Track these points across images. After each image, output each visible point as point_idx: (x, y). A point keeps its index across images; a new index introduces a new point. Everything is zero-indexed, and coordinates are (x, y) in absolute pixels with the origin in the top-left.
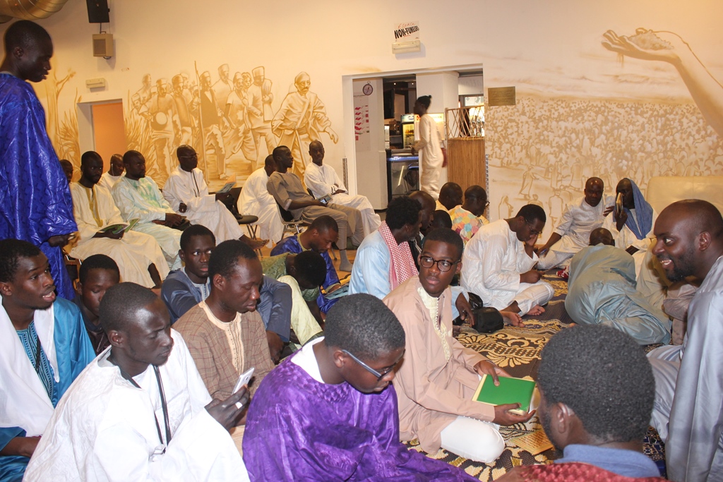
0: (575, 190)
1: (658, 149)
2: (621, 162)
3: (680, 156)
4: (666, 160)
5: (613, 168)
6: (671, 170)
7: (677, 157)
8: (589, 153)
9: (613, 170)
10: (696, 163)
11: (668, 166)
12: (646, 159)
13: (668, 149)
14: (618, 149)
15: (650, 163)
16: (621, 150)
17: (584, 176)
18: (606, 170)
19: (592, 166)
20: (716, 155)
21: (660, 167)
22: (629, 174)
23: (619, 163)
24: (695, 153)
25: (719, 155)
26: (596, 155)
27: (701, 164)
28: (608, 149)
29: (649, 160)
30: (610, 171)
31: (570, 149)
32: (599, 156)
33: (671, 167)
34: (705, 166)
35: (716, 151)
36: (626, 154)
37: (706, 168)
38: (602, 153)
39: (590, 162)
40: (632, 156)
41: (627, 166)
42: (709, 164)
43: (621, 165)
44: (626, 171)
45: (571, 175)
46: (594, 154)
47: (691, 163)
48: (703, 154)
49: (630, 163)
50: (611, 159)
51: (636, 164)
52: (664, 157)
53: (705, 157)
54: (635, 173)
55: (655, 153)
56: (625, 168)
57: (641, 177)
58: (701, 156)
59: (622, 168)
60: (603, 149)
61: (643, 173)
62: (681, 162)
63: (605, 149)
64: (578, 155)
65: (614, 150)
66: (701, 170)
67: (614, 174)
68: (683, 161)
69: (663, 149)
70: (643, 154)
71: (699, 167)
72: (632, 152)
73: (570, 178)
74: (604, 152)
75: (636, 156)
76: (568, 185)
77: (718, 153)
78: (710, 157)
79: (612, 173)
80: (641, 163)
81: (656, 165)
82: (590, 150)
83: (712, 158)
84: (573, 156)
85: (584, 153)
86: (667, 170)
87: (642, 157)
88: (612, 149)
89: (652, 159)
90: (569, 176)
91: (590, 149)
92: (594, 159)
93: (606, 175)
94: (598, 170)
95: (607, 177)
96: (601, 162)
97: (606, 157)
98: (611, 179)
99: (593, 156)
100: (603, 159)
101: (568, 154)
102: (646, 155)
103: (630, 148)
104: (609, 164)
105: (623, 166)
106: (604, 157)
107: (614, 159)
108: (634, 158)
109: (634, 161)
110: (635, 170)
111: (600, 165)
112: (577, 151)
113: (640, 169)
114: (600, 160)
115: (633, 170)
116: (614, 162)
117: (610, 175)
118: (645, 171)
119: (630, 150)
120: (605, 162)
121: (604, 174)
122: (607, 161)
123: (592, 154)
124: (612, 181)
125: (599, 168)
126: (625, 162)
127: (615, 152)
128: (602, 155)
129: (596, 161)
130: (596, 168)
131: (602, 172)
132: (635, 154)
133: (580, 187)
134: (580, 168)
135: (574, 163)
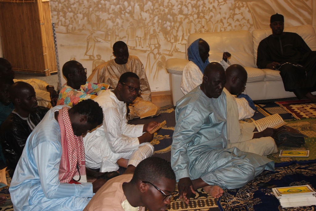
1: (193, 11)
2: (166, 23)
3: (210, 16)
4: (199, 20)
5: (160, 28)
6: (204, 27)
7: (207, 17)
8: (140, 17)
9: (160, 30)
10: (221, 21)
11: (201, 24)
12: (184, 20)
13: (200, 11)
14: (163, 13)
15: (188, 23)
16: (165, 13)
17: (137, 37)
18: (154, 30)
19: (143, 28)
21: (195, 25)
22: (172, 32)
24: (220, 13)
26: (146, 18)
27: (225, 21)
28: (155, 13)
29: (187, 20)
30: (157, 31)
31: (125, 14)
32: (148, 20)
33: (203, 25)
35: (234, 11)
36: (169, 16)
37: (228, 24)
38: (150, 17)
39: (141, 25)
40: (173, 18)
41: (170, 26)
42: (230, 20)
43: (165, 25)
44: (170, 30)
45: (127, 36)
46: (144, 18)
47: (218, 22)
48: (226, 13)
49: (173, 23)
50: (158, 21)
51: (178, 24)
52: (198, 18)
53: (227, 16)
54: (177, 31)
55: (191, 15)
56: (169, 28)
57: (182, 34)
58: (224, 15)
59: (166, 28)
60: (151, 14)
61: (183, 31)
62: (210, 21)
63: (152, 14)
64: (131, 20)
65: (160, 14)
66: (225, 26)
67: (161, 33)
68: (212, 20)
69: (197, 11)
70: (182, 16)
71: (223, 24)
72: (174, 15)
73: (126, 39)
74: (152, 16)
75: (177, 18)
77: (236, 13)
78: (230, 16)
79: (159, 32)
80: (181, 23)
81: (192, 24)
83: (232, 17)
84: (128, 20)
85: (136, 18)
86: (201, 28)
87: (181, 18)
88: (158, 13)
89: (189, 19)
90: (125, 37)
91: (140, 14)
92: (144, 22)
93: (154, 34)
94: (148, 31)
95: (155, 36)
96: (150, 24)
97: (154, 20)
98: (159, 38)
99: (143, 20)
100: (151, 22)
101: (123, 19)
102: (185, 17)
103: (171, 11)
104: (156, 25)
105: (167, 27)
106: (152, 20)
107: (160, 21)
108: (175, 20)
109: (175, 22)
110: (176, 29)
111: (149, 26)
112: (130, 16)
113: (180, 28)
114: (149, 22)
115: (175, 29)
116: (160, 24)
117: (158, 35)
118: (185, 29)
119: (171, 13)
120: (153, 24)
121: (153, 34)
122: (155, 23)
123: (142, 18)
124: (160, 39)
125: (149, 29)
126: (168, 23)
127: (160, 15)
128: (151, 18)
129: (146, 24)
130: (146, 29)
131: (152, 32)
132: (176, 16)
133: (135, 45)
134: (134, 30)
135: (129, 26)
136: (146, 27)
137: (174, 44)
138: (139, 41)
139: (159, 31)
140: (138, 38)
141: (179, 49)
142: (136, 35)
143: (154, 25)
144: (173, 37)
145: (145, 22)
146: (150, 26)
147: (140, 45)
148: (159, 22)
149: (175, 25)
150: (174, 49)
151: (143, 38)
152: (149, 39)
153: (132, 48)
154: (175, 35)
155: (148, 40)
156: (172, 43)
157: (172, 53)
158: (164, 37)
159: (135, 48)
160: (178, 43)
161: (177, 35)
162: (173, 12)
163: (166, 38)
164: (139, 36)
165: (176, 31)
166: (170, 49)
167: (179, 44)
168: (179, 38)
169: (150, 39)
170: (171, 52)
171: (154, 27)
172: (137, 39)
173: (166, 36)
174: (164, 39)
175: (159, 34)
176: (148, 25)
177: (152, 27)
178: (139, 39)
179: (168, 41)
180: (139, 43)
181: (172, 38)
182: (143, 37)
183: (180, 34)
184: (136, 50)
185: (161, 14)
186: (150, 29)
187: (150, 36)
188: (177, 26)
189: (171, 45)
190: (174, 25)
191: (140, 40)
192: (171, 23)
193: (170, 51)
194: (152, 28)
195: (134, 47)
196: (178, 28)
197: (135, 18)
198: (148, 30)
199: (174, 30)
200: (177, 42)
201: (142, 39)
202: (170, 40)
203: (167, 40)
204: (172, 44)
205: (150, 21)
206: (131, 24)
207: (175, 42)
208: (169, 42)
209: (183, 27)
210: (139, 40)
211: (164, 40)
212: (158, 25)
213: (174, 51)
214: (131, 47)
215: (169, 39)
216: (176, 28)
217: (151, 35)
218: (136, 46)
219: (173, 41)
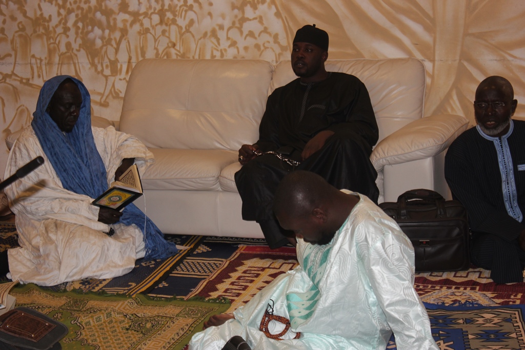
0: (21, 82)
1: (150, 7)
2: (92, 30)
3: (187, 21)
4: (164, 27)
5: (79, 41)
6: (174, 45)
7: (182, 22)
8: (39, 13)
9: (80, 46)
10: (214, 33)
11: (169, 38)
12: (131, 25)
13: (166, 7)
14: (85, 7)
15: (139, 33)
16: (90, 8)
17: (33, 56)
18: (68, 45)
19: (45, 38)
20: (244, 20)
21: (155, 40)
22: (106, 52)
23: (88, 33)
24: (210, 14)
25: (248, 19)
26: (50, 16)
27: (222, 35)
28: (68, 5)
29: (137, 27)
30: (75, 46)
31: (7, 5)
32: (55, 20)
33: (173, 40)
34: (228, 38)
35: (243, 12)
36: (98, 15)
37: (229, 43)
38: (59, 14)
39: (42, 30)
40: (108, 22)
41: (102, 38)
42: (234, 34)
43: (91, 36)
44: (102, 48)
45: (13, 53)
46: (46, 16)
47: (205, 34)
48: (223, 16)
49: (107, 32)
50: (75, 24)
51: (117, 35)
52: (161, 22)
53: (227, 23)
54: (117, 50)
55: (146, 14)
56: (99, 43)
57: (127, 59)
58: (220, 21)
59: (93, 42)
60: (60, 7)
61: (129, 51)
62: (188, 31)
63: (63, 6)
64: (20, 18)
65: (79, 8)
66: (222, 47)
67: (83, 52)
68: (192, 29)
69: (158, 7)
70: (127, 17)
71: (218, 40)
72: (108, 13)
73: (12, 60)
74: (62, 11)
75: (115, 19)
76: (10, 73)
77: (246, 16)
78: (234, 23)
79: (78, 51)
80: (124, 32)
81: (149, 36)
82: (40, 9)
83: (237, 25)
84: (13, 18)
85: (30, 14)
86: (168, 47)
87: (125, 21)
88: (74, 6)
89: (142, 25)
90: (10, 55)
91: (39, 6)
92: (46, 24)
93: (69, 54)
94: (56, 46)
95: (71, 58)
96: (60, 30)
97: (66, 22)
98: (78, 63)
99: (44, 20)
100: (62, 25)
101: (4, 15)
102: (132, 18)
103: (103, 4)
104: (72, 33)
105: (95, 39)
106: (63, 21)
107: (80, 25)
108: (112, 23)
109: (112, 29)
110: (115, 46)
111: (58, 35)
112: (18, 9)
113: (123, 45)
114: (57, 26)
115: (112, 46)
116: (80, 31)
117: (76, 55)
118: (132, 47)
119: (104, 8)
120: (66, 30)
121: (66, 53)
122: (69, 29)
123: (42, 15)
124: (80, 65)
125: (57, 42)
126: (98, 31)
127: (80, 12)
128: (61, 17)
129: (51, 29)
130: (52, 41)
131: (63, 49)
132: (114, 16)
133: (29, 76)
134: (26, 42)
135: (16, 32)
136: (52, 35)
137: (111, 79)
138: (37, 67)
139: (78, 48)
140: (36, 59)
141: (121, 92)
142: (32, 53)
143: (68, 33)
144: (109, 64)
145: (48, 26)
146: (60, 34)
147: (39, 76)
148: (78, 28)
149: (112, 37)
150: (111, 90)
151: (47, 62)
152: (59, 64)
153: (24, 81)
154: (113, 59)
155: (57, 66)
156: (106, 77)
157: (107, 100)
158: (90, 63)
159: (31, 82)
160: (118, 77)
161: (117, 61)
162: (106, 6)
163: (93, 64)
164: (37, 56)
165: (114, 51)
166: (102, 91)
167: (120, 79)
168: (121, 66)
169: (61, 64)
170: (104, 97)
171: (68, 36)
172: (33, 61)
173: (93, 60)
174: (89, 66)
175: (79, 54)
176: (55, 32)
177: (63, 36)
178: (39, 61)
179: (98, 73)
180: (38, 72)
181: (107, 66)
182: (46, 58)
183: (123, 57)
184: (31, 85)
185: (82, 9)
186: (59, 42)
187: (60, 56)
188: (115, 39)
189: (105, 82)
190: (109, 35)
191: (39, 65)
192: (103, 31)
193: (102, 95)
194: (64, 41)
195: (28, 80)
196: (118, 44)
197: (28, 14)
198: (55, 43)
199: (109, 47)
200: (117, 75)
201: (43, 62)
202: (102, 70)
203: (96, 69)
204: (107, 80)
205: (60, 22)
206: (21, 26)
207: (114, 76)
208: (100, 75)
209: (129, 42)
210: (37, 63)
211: (90, 68)
212: (77, 33)
213: (110, 97)
214: (22, 79)
215: (99, 68)
216: (113, 43)
217: (63, 54)
218: (33, 78)
219: (107, 72)
